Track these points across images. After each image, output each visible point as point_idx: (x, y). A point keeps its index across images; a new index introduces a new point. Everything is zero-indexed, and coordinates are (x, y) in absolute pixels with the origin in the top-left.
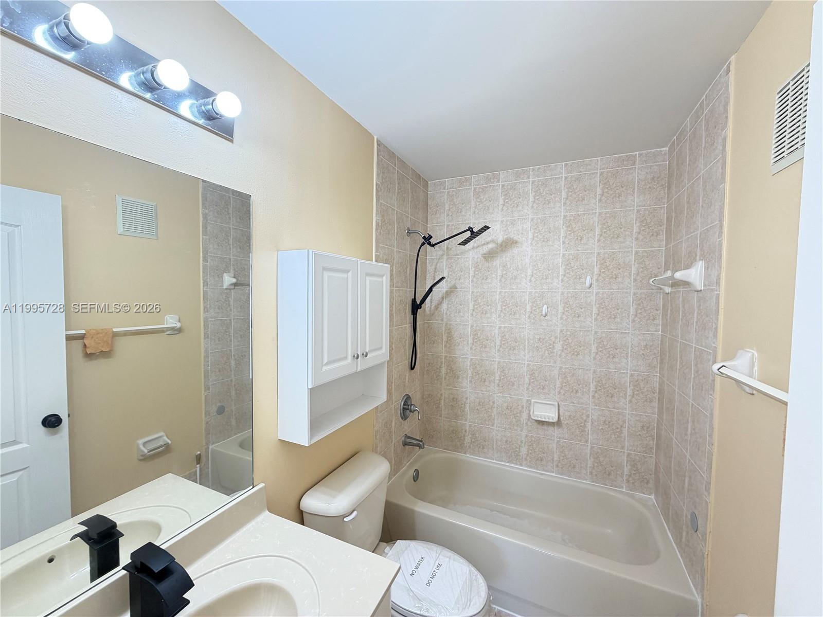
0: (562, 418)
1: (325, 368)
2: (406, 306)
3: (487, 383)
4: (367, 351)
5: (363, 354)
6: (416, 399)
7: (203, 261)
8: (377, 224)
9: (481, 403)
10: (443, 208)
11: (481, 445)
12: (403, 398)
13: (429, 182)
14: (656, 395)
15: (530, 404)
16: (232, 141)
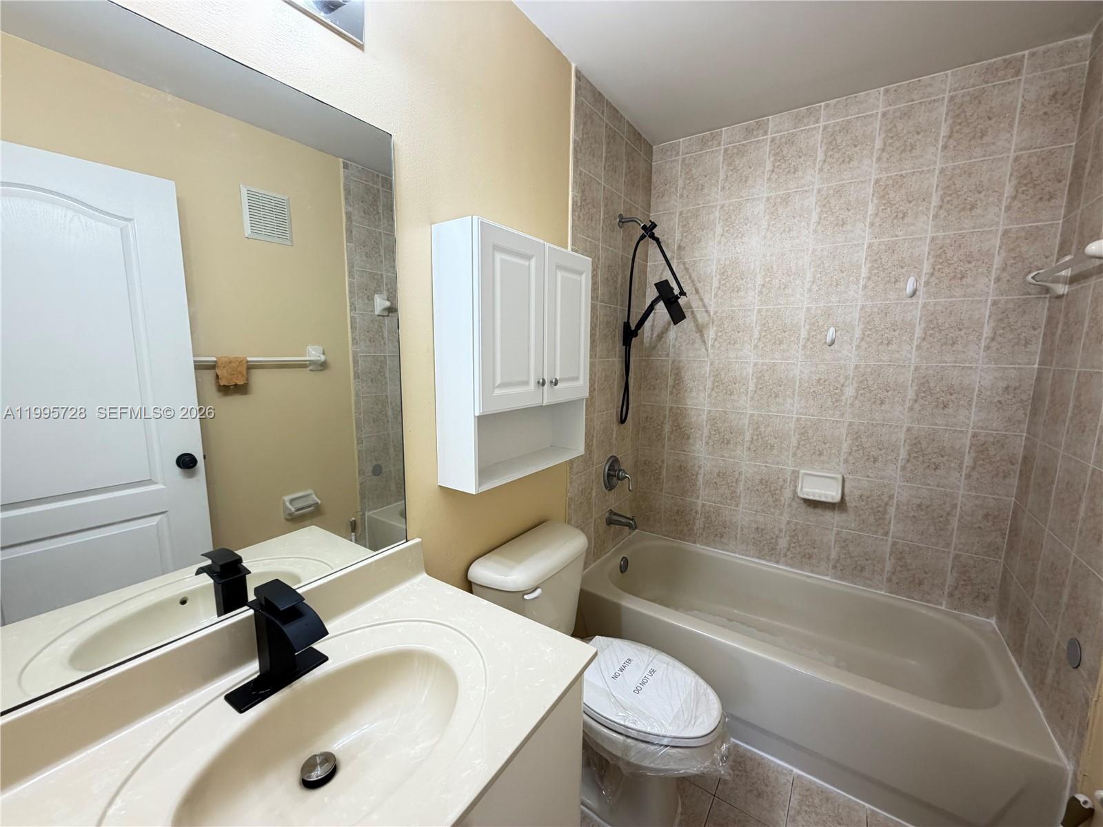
0: (847, 498)
1: (498, 392)
2: (614, 330)
3: (731, 446)
4: (558, 378)
5: (551, 382)
6: (627, 464)
7: (349, 277)
8: (574, 203)
9: (721, 475)
10: (675, 185)
11: (718, 531)
12: (608, 460)
13: (654, 147)
14: (1018, 468)
15: (797, 477)
16: (361, 47)
